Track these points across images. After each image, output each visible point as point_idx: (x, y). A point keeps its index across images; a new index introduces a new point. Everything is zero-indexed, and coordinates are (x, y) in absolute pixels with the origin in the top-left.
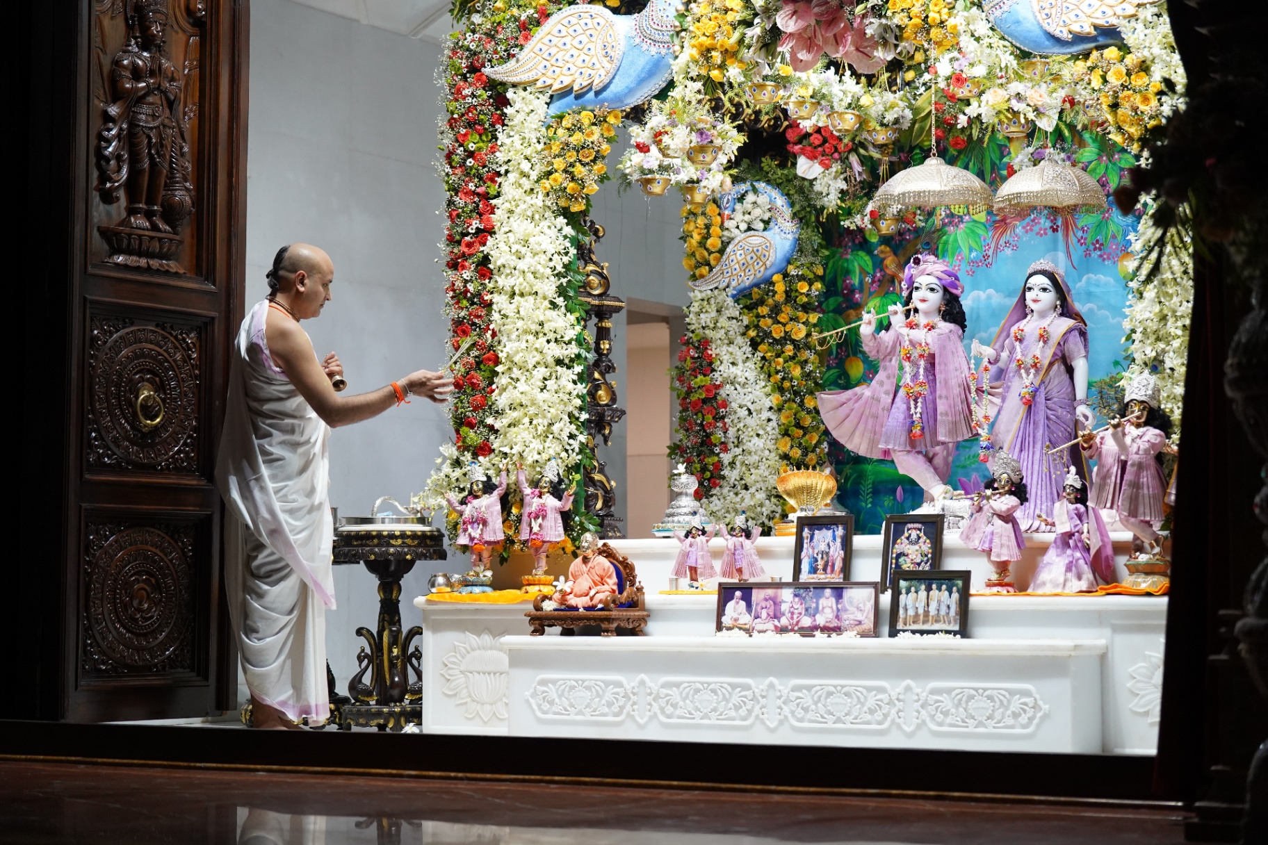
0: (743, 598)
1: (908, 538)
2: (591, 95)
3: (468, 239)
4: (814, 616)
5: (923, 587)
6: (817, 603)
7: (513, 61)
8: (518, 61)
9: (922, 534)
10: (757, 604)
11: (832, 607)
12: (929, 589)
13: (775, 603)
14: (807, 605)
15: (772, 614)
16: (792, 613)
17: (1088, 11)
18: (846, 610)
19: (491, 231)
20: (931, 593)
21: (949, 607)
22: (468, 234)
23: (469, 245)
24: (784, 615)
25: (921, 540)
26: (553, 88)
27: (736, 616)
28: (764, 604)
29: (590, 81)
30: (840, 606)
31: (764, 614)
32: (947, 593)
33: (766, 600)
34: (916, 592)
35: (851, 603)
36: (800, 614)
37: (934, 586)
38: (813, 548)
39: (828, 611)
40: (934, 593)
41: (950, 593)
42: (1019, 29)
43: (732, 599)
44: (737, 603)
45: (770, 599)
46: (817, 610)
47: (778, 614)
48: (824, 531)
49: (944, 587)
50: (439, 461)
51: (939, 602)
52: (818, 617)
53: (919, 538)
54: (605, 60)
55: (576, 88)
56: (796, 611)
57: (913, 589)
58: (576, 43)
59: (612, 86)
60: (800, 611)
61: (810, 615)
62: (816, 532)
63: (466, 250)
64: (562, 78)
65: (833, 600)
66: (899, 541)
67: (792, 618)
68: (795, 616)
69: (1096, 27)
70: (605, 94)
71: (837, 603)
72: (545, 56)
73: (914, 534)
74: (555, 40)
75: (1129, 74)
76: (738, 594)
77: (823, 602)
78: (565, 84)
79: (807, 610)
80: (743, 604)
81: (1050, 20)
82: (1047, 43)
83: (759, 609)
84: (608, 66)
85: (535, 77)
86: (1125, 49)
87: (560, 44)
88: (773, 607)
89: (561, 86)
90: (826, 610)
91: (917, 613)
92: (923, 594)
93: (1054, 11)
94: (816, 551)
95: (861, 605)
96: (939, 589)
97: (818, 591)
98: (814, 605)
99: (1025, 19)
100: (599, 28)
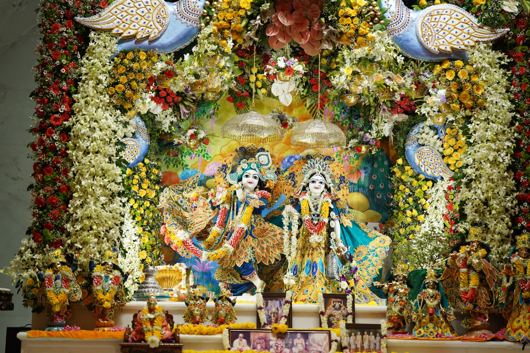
0: (244, 338)
1: (334, 306)
2: (146, 43)
3: (57, 116)
4: (291, 348)
5: (359, 333)
6: (293, 341)
7: (97, 16)
8: (100, 16)
9: (342, 305)
10: (254, 341)
11: (302, 344)
12: (362, 334)
13: (266, 341)
14: (287, 342)
15: (264, 346)
16: (277, 347)
17: (450, 41)
18: (311, 345)
19: (72, 113)
20: (364, 336)
21: (375, 344)
22: (58, 112)
23: (56, 119)
24: (272, 347)
25: (342, 308)
26: (123, 35)
27: (240, 347)
28: (258, 341)
29: (148, 35)
30: (307, 343)
31: (259, 347)
32: (373, 336)
33: (259, 339)
34: (355, 335)
35: (314, 342)
36: (282, 347)
37: (365, 333)
38: (268, 310)
39: (300, 345)
40: (366, 336)
41: (376, 337)
42: (408, 44)
43: (237, 338)
44: (241, 340)
45: (262, 338)
46: (293, 345)
47: (268, 347)
48: (274, 301)
49: (371, 333)
50: (23, 249)
51: (369, 341)
52: (293, 349)
53: (340, 307)
54: (158, 25)
55: (138, 37)
56: (279, 346)
57: (353, 334)
58: (139, 12)
59: (160, 39)
60: (282, 345)
61: (288, 348)
62: (269, 301)
63: (54, 122)
64: (130, 30)
65: (303, 340)
66: (328, 308)
67: (277, 349)
68: (279, 348)
69: (452, 48)
70: (155, 44)
71: (305, 341)
72: (119, 16)
73: (337, 305)
74: (126, 8)
75: (470, 75)
76: (241, 335)
77: (296, 341)
78: (131, 34)
79: (286, 345)
80: (244, 341)
81: (428, 42)
82: (423, 53)
83: (255, 343)
84: (160, 28)
85: (112, 27)
86: (466, 62)
87: (129, 11)
88: (264, 343)
89: (129, 35)
90: (299, 345)
91: (356, 347)
92: (359, 337)
93: (430, 38)
94: (270, 312)
95: (320, 343)
96: (369, 335)
97: (293, 334)
98: (291, 342)
99: (412, 39)
100: (155, 6)
